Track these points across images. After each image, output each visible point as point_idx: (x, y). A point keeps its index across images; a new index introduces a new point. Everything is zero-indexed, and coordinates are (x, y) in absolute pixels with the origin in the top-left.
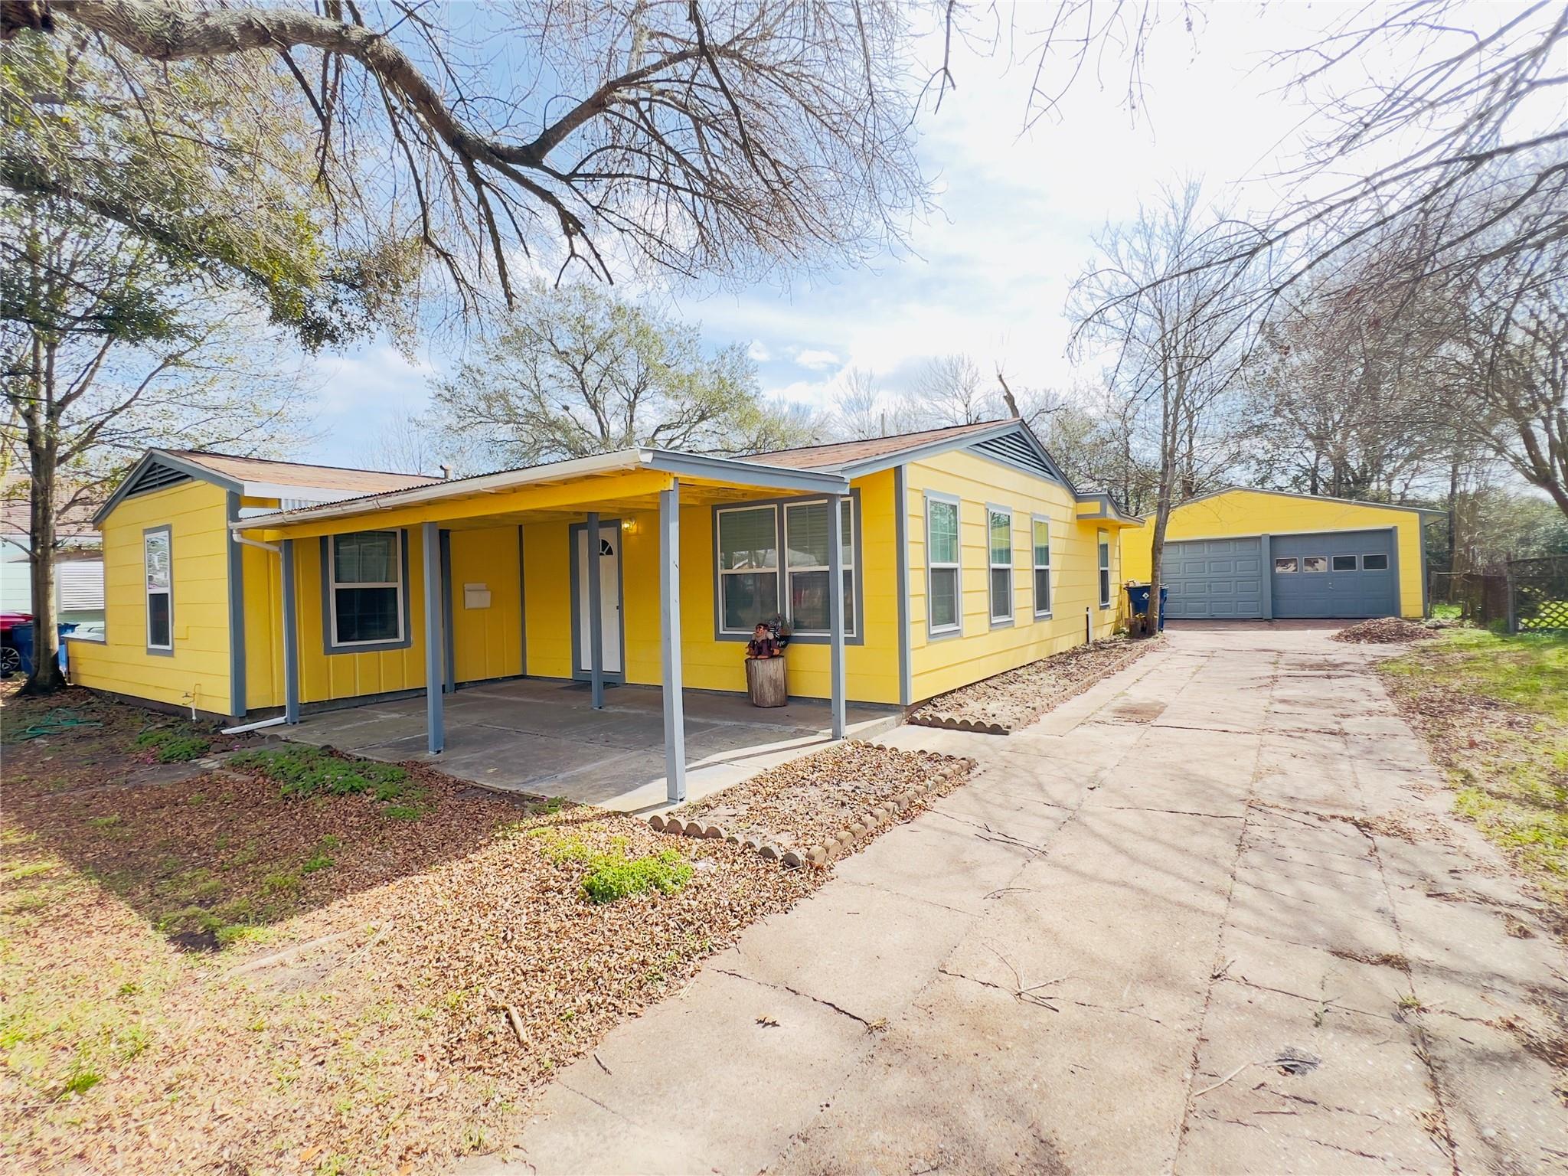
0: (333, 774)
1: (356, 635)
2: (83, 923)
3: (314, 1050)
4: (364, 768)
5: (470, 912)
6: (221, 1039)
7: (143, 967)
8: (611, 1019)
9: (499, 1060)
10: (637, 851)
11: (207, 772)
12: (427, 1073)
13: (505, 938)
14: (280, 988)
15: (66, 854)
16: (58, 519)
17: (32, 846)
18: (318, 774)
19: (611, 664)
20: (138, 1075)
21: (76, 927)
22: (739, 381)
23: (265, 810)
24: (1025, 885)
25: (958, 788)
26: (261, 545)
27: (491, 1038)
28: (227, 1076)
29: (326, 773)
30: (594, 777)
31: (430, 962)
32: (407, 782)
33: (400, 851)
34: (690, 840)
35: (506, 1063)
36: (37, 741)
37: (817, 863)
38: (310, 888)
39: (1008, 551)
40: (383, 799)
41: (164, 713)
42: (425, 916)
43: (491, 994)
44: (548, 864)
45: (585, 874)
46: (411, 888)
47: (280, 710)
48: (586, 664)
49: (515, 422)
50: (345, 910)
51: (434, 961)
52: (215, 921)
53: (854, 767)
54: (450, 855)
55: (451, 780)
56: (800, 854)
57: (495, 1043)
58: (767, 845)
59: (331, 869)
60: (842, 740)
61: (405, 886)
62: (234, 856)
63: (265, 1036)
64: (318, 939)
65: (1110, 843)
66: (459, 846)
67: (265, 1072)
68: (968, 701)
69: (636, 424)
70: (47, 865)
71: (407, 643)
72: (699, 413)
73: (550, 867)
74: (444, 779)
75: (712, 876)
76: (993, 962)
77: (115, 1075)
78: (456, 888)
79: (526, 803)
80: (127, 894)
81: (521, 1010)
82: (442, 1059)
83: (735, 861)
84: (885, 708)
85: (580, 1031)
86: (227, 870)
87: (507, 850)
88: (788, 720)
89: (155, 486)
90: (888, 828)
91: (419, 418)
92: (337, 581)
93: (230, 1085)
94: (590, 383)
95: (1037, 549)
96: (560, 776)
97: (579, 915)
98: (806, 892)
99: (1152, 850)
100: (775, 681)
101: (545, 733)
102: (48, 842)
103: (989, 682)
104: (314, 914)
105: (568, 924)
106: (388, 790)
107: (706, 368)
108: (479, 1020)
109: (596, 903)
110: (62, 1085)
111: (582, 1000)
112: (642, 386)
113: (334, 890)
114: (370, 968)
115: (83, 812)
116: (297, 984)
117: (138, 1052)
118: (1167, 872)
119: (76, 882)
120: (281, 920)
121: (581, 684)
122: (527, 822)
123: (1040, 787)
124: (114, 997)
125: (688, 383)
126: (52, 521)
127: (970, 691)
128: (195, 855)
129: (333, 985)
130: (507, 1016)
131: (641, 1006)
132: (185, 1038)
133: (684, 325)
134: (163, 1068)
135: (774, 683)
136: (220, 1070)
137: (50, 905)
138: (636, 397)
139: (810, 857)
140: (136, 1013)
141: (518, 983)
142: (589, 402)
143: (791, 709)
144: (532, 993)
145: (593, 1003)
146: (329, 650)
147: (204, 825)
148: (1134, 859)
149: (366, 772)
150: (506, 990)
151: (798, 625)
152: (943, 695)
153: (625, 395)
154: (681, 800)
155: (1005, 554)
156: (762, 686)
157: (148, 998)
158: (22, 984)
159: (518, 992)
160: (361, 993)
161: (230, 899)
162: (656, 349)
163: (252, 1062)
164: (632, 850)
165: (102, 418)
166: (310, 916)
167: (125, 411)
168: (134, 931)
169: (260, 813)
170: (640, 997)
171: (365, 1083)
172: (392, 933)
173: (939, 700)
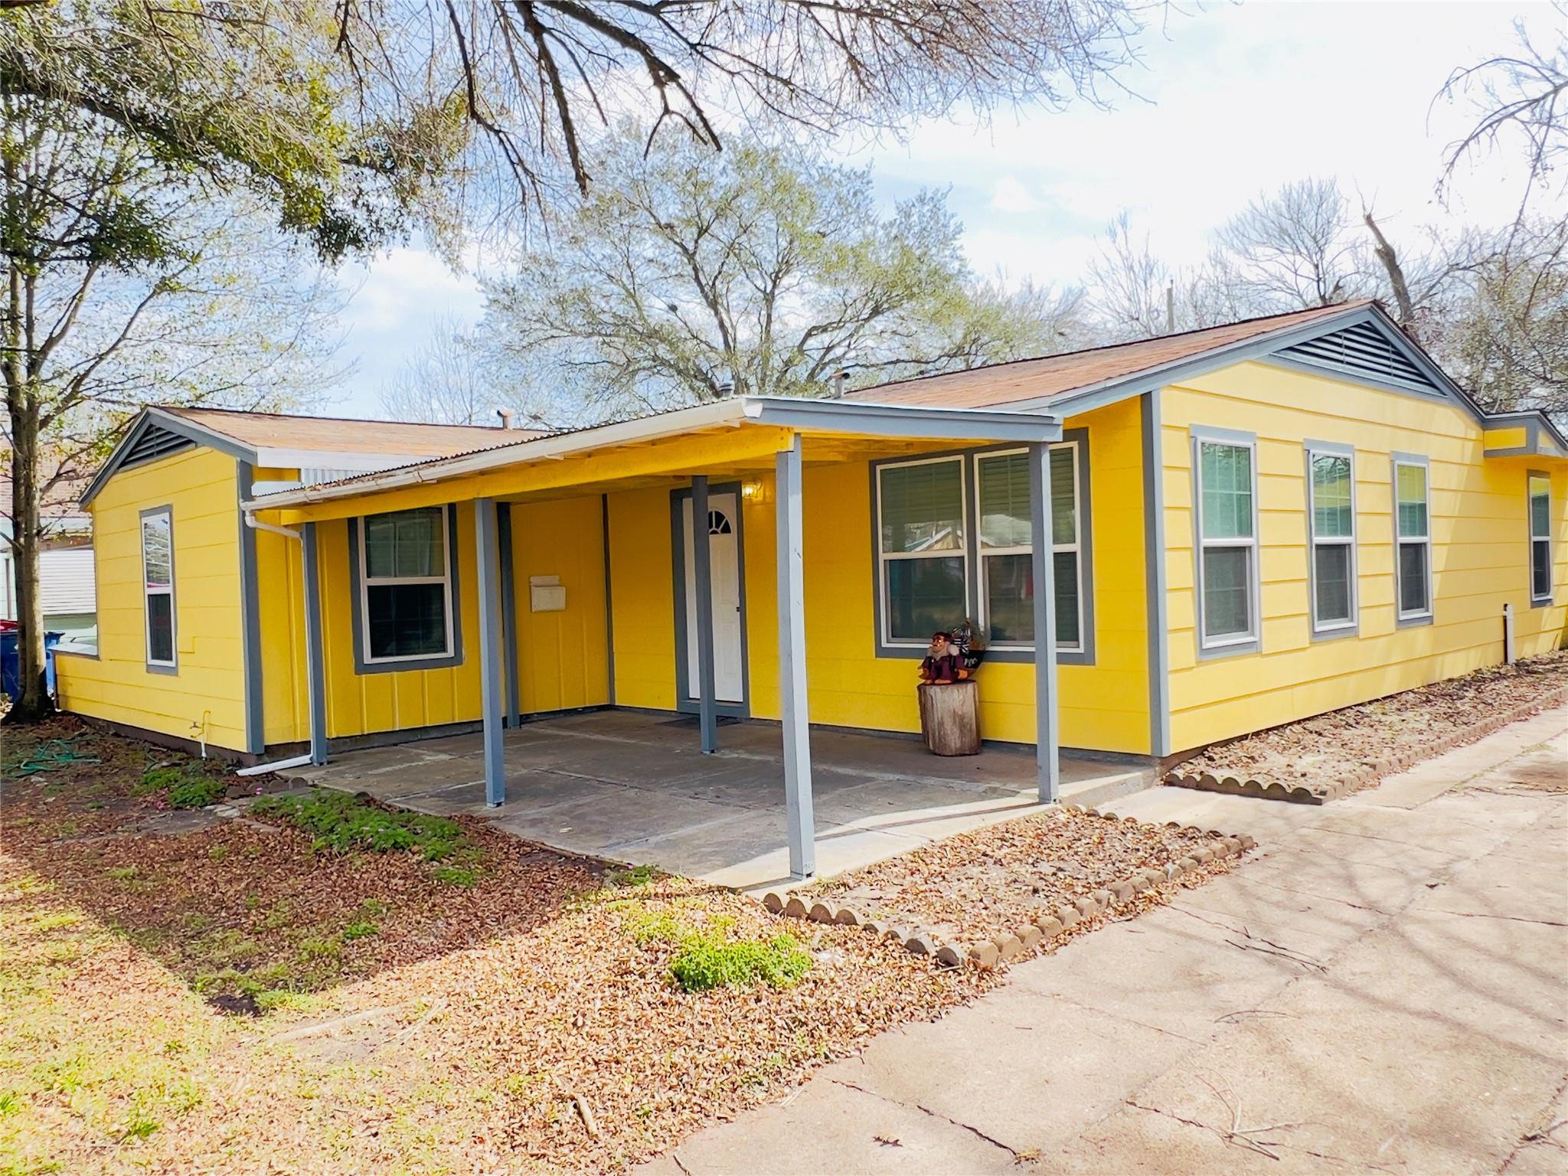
0: (373, 826)
1: (393, 646)
2: (118, 979)
3: (365, 1122)
4: (409, 821)
5: (535, 993)
6: (272, 1103)
7: (186, 1027)
8: (696, 1121)
9: (564, 1149)
10: (741, 933)
11: (228, 821)
12: (487, 1156)
13: (574, 1024)
14: (328, 1059)
15: (89, 906)
16: (42, 499)
17: (52, 897)
18: (355, 825)
19: (728, 689)
20: (194, 1128)
21: (112, 982)
22: (934, 251)
23: (296, 867)
24: (1281, 1009)
25: (1217, 878)
26: (278, 530)
27: (556, 1127)
28: (280, 1138)
29: (366, 825)
30: (697, 842)
31: (489, 1043)
32: (461, 840)
33: (453, 921)
34: (814, 925)
35: (573, 1154)
36: (34, 779)
37: (982, 963)
38: (353, 957)
39: (1347, 512)
40: (432, 859)
41: (169, 748)
42: (483, 995)
43: (557, 1081)
44: (630, 943)
45: (674, 956)
46: (467, 963)
47: (304, 747)
48: (695, 692)
49: (600, 334)
50: (393, 983)
51: (494, 1044)
52: (254, 985)
53: (1063, 842)
54: (512, 929)
55: (513, 840)
56: (961, 951)
57: (560, 1133)
58: (917, 936)
59: (375, 937)
60: (1052, 805)
61: (460, 959)
62: (266, 918)
63: (315, 1104)
64: (364, 1012)
65: (1433, 962)
66: (523, 919)
67: (317, 1137)
68: (1268, 752)
69: (775, 327)
70: (72, 917)
71: (457, 660)
72: (871, 304)
73: (631, 947)
74: (505, 838)
75: (839, 970)
76: (1204, 1097)
77: (173, 1126)
78: (518, 965)
79: (607, 871)
80: (158, 952)
81: (592, 1100)
82: (503, 1143)
83: (871, 954)
84: (1130, 760)
85: (658, 1129)
86: (261, 933)
87: (580, 925)
88: (977, 774)
89: (152, 455)
90: (1096, 926)
91: (468, 336)
92: (369, 576)
93: (285, 1146)
94: (707, 269)
95: (1402, 507)
96: (653, 840)
97: (664, 1004)
98: (964, 998)
99: (1498, 974)
100: (962, 718)
101: (635, 784)
102: (67, 892)
103: (1310, 725)
104: (359, 985)
105: (650, 1013)
106: (438, 848)
107: (881, 233)
108: (544, 1107)
109: (685, 991)
110: (125, 1129)
111: (663, 1097)
112: (784, 266)
113: (380, 961)
114: (423, 1046)
115: (99, 862)
116: (346, 1056)
117: (192, 1106)
118: (1509, 1004)
119: (104, 937)
120: (323, 989)
121: (686, 719)
122: (606, 893)
123: (1350, 881)
124: (161, 1052)
125: (854, 259)
126: (36, 502)
127: (1273, 738)
128: (223, 914)
129: (382, 1062)
130: (575, 1106)
131: (733, 1110)
132: (235, 1098)
133: (846, 169)
134: (217, 1123)
135: (960, 720)
136: (273, 1131)
137: (84, 958)
138: (775, 286)
139: (975, 955)
140: (184, 1070)
141: (588, 1072)
142: (706, 297)
143: (987, 758)
144: (604, 1085)
145: (675, 1101)
146: (361, 668)
147: (229, 881)
148: (1464, 983)
149: (410, 826)
150: (575, 1079)
151: (997, 635)
152: (1226, 743)
153: (759, 283)
154: (809, 875)
155: (1342, 518)
156: (941, 724)
157: (193, 1056)
158: (70, 1034)
159: (588, 1082)
160: (413, 1071)
161: (266, 964)
162: (805, 210)
163: (304, 1127)
164: (736, 933)
165: (87, 366)
166: (353, 987)
167: (112, 355)
168: (171, 991)
169: (290, 870)
170: (733, 1100)
171: (421, 1157)
172: (446, 1010)
173: (1218, 750)
